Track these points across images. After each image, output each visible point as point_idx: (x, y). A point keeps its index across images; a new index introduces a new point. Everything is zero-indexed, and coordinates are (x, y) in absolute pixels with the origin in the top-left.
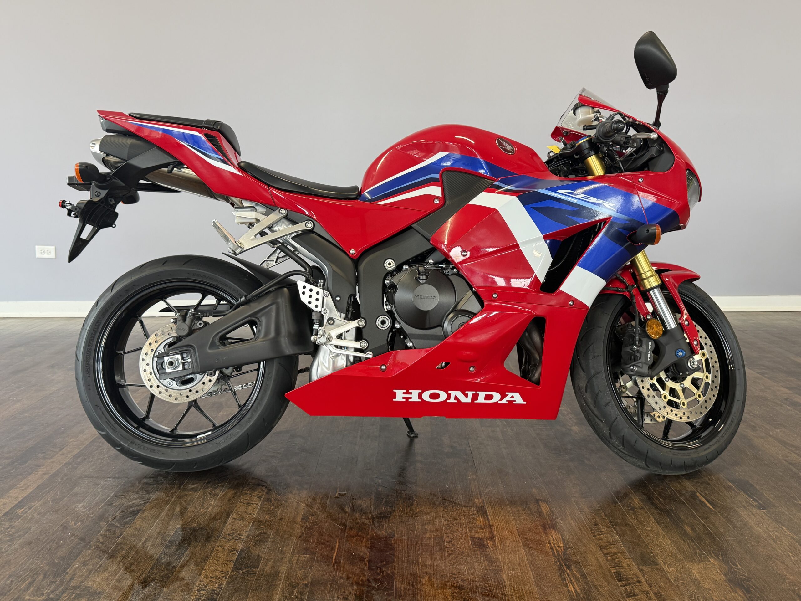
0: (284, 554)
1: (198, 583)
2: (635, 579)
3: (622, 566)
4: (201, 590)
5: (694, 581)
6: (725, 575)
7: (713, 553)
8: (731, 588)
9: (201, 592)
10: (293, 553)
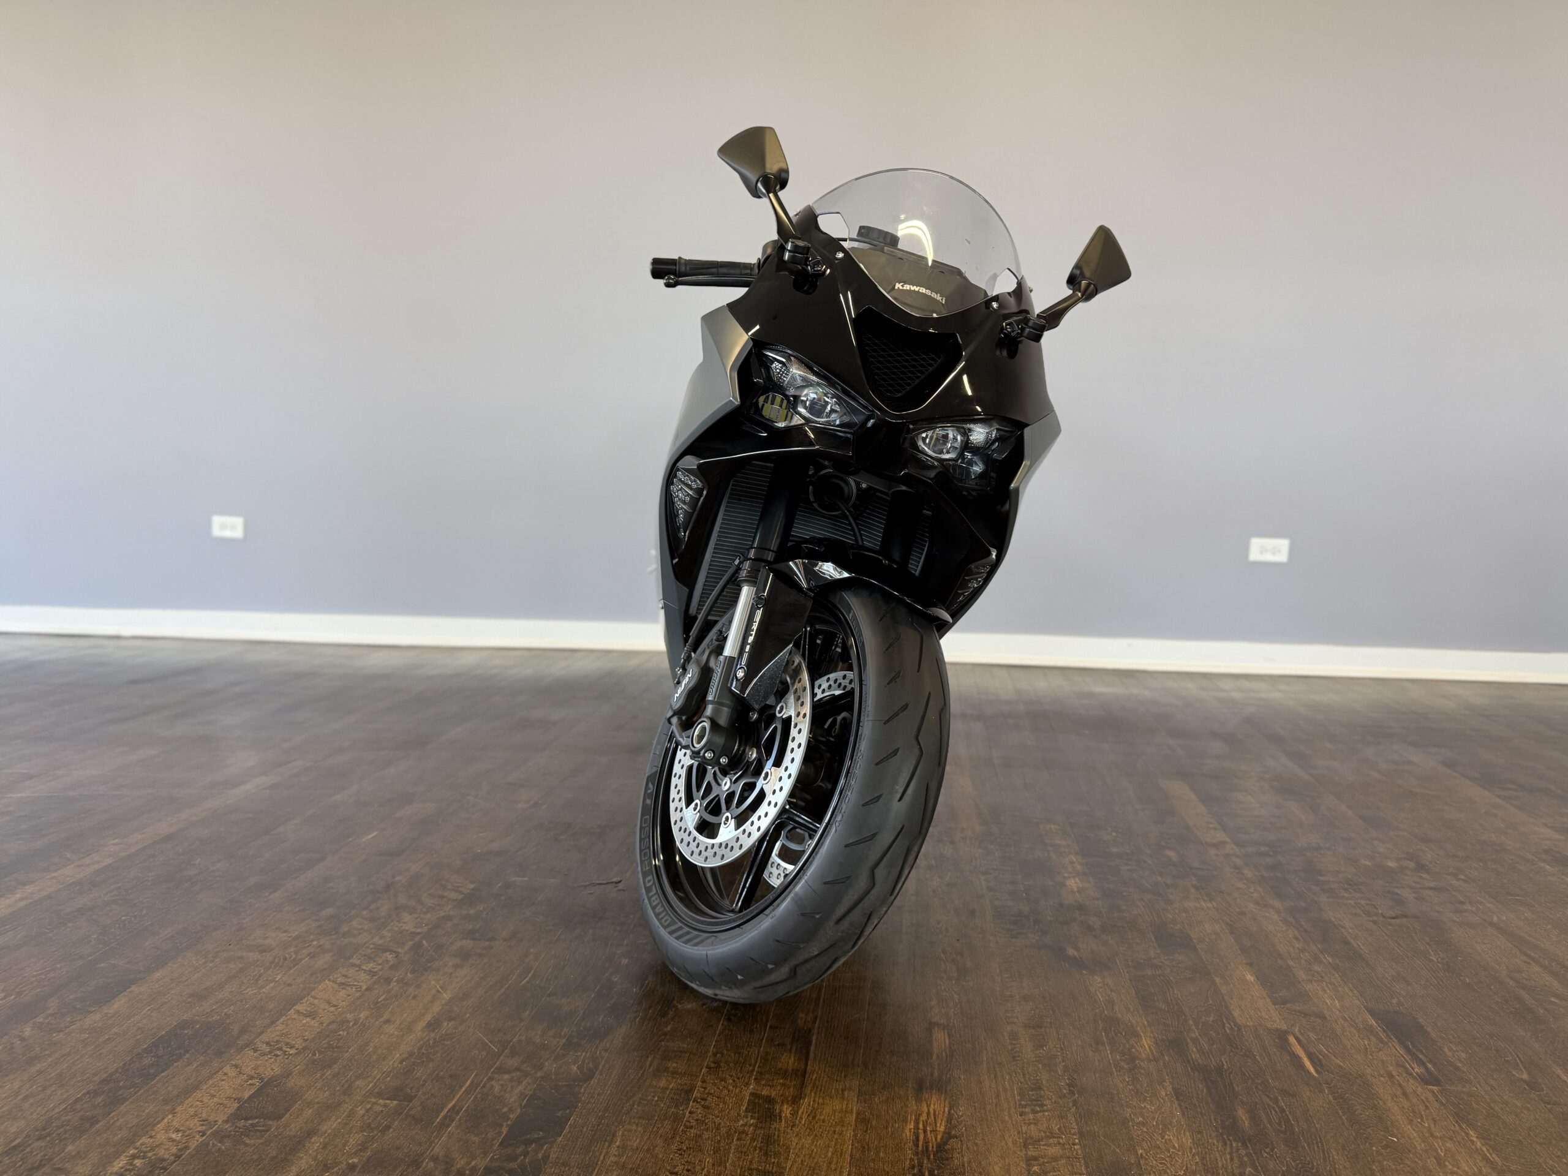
0: (350, 1094)
4: (139, 1157)
9: (136, 1162)
10: (367, 1095)
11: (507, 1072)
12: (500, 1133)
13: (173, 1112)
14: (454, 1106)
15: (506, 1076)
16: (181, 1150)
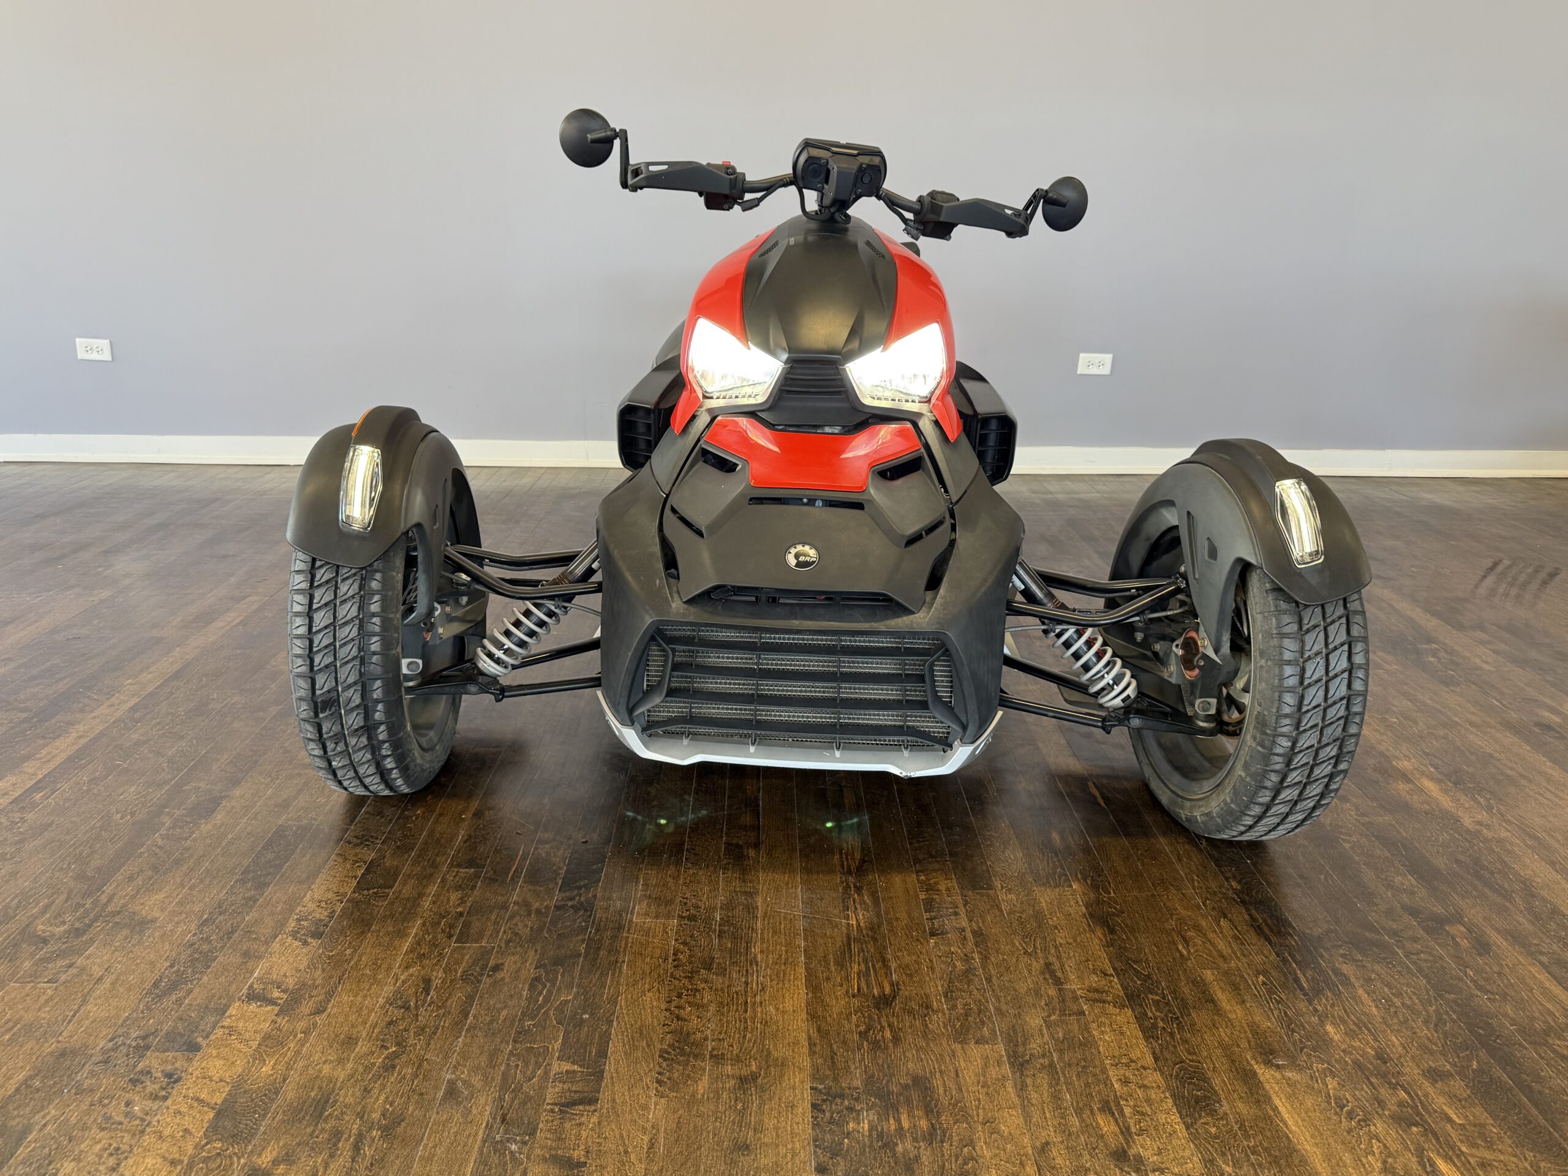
0: (437, 867)
1: (299, 908)
2: (951, 910)
3: (938, 890)
4: (303, 920)
5: (1038, 916)
6: (1087, 908)
7: (1081, 873)
8: (1089, 926)
9: (302, 923)
10: (451, 865)
11: (546, 842)
12: (557, 884)
13: (309, 888)
14: (516, 870)
15: (547, 846)
16: (331, 913)
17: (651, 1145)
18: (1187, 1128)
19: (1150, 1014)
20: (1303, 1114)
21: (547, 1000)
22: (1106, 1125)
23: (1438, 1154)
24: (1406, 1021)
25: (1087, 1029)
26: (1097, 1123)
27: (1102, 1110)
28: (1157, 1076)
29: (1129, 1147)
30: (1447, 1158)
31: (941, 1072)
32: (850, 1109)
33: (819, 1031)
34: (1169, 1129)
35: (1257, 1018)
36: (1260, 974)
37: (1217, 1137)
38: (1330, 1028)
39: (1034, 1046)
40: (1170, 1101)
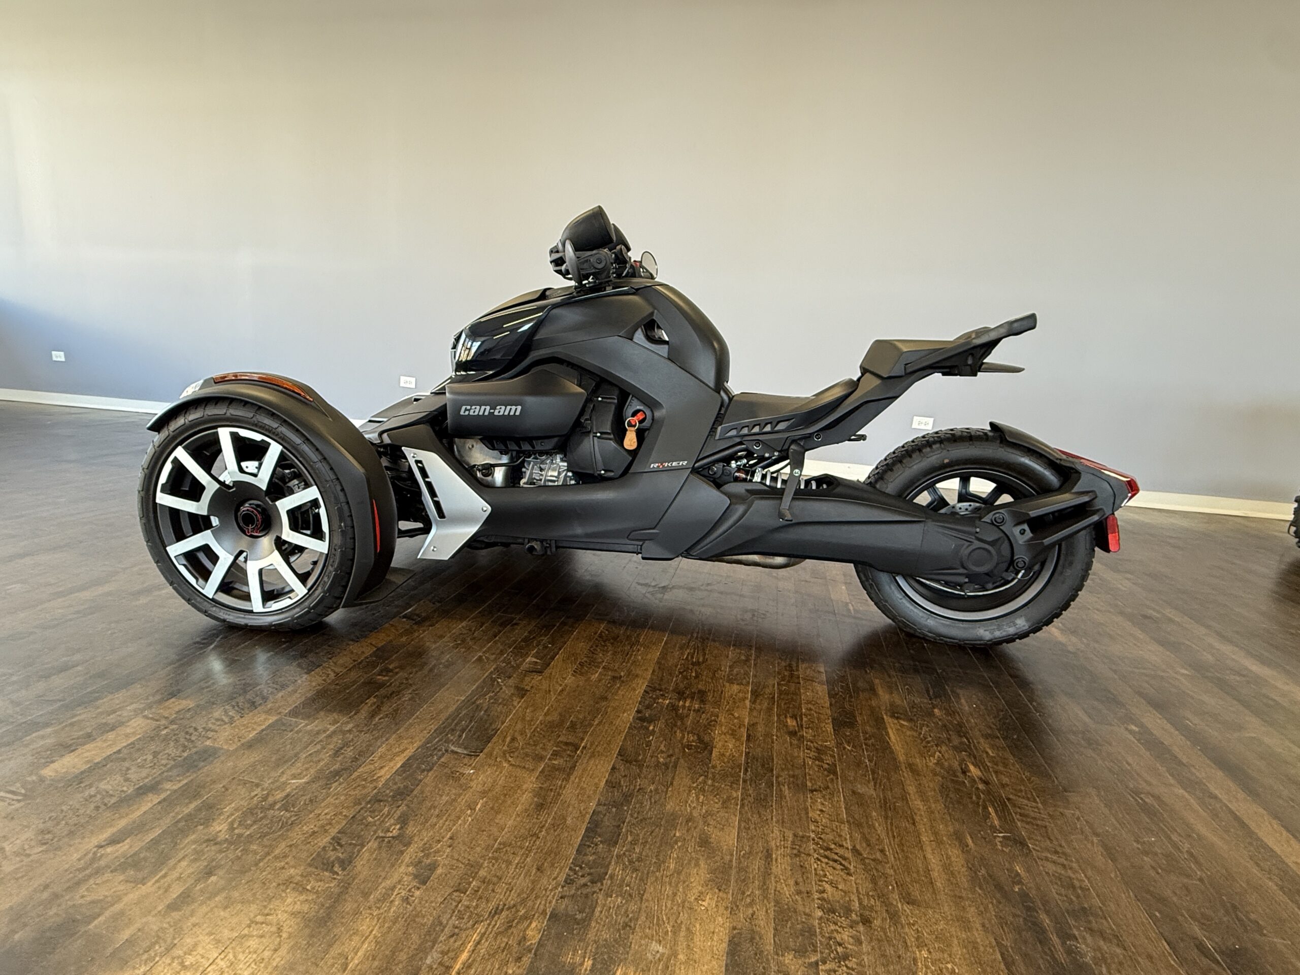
17: (562, 690)
18: (834, 730)
19: (836, 689)
20: (902, 737)
21: (534, 638)
22: (791, 722)
23: (973, 764)
24: (984, 715)
25: (799, 689)
26: (787, 722)
27: (791, 717)
28: (829, 712)
29: (799, 731)
30: (975, 765)
31: (714, 691)
32: (662, 695)
33: (659, 668)
34: (824, 729)
35: (896, 700)
36: (907, 685)
37: (848, 736)
38: (936, 711)
39: (767, 691)
40: (830, 720)
